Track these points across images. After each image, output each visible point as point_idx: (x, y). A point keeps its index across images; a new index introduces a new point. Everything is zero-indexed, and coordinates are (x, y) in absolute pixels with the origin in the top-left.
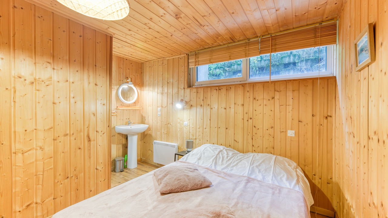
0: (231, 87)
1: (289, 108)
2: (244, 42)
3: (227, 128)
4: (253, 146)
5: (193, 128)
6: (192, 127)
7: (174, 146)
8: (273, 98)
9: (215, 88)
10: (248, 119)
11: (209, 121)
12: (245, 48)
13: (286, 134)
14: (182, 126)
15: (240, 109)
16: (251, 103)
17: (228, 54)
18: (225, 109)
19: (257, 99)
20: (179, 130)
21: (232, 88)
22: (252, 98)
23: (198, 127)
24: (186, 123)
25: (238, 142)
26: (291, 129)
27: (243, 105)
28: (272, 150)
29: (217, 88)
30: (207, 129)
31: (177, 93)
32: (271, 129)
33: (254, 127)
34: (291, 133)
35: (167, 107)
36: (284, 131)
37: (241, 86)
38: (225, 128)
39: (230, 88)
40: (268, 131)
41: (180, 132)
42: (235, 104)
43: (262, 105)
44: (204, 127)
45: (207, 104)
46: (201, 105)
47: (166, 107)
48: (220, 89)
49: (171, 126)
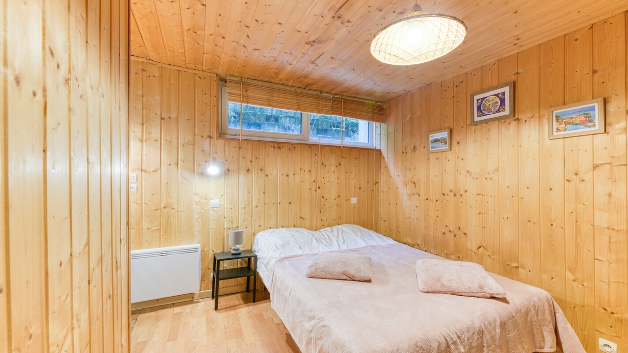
0: (295, 146)
1: (353, 175)
2: (315, 93)
3: (290, 203)
4: (321, 220)
5: (232, 208)
6: (230, 207)
7: (194, 250)
8: (340, 165)
9: (272, 144)
10: (316, 188)
11: (263, 194)
12: (317, 101)
13: (350, 202)
14: (206, 209)
15: (306, 176)
16: (319, 170)
17: (296, 101)
18: (288, 176)
19: (325, 165)
20: (196, 216)
21: (296, 148)
22: (319, 164)
23: (241, 205)
24: (215, 201)
25: (304, 218)
26: (354, 197)
27: (310, 171)
28: (339, 221)
29: (276, 145)
30: (258, 208)
31: (193, 143)
32: (338, 198)
33: (322, 198)
34: (354, 200)
35: (159, 171)
36: (349, 199)
37: (307, 146)
38: (288, 203)
39: (294, 148)
40: (336, 201)
41: (199, 220)
42: (301, 169)
43: (330, 172)
44: (254, 204)
45: (259, 169)
46: (248, 170)
47: (155, 171)
48: (280, 148)
49: (173, 211)
